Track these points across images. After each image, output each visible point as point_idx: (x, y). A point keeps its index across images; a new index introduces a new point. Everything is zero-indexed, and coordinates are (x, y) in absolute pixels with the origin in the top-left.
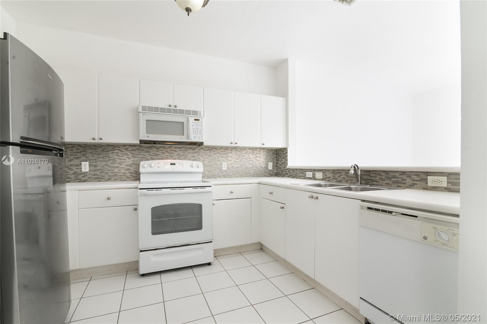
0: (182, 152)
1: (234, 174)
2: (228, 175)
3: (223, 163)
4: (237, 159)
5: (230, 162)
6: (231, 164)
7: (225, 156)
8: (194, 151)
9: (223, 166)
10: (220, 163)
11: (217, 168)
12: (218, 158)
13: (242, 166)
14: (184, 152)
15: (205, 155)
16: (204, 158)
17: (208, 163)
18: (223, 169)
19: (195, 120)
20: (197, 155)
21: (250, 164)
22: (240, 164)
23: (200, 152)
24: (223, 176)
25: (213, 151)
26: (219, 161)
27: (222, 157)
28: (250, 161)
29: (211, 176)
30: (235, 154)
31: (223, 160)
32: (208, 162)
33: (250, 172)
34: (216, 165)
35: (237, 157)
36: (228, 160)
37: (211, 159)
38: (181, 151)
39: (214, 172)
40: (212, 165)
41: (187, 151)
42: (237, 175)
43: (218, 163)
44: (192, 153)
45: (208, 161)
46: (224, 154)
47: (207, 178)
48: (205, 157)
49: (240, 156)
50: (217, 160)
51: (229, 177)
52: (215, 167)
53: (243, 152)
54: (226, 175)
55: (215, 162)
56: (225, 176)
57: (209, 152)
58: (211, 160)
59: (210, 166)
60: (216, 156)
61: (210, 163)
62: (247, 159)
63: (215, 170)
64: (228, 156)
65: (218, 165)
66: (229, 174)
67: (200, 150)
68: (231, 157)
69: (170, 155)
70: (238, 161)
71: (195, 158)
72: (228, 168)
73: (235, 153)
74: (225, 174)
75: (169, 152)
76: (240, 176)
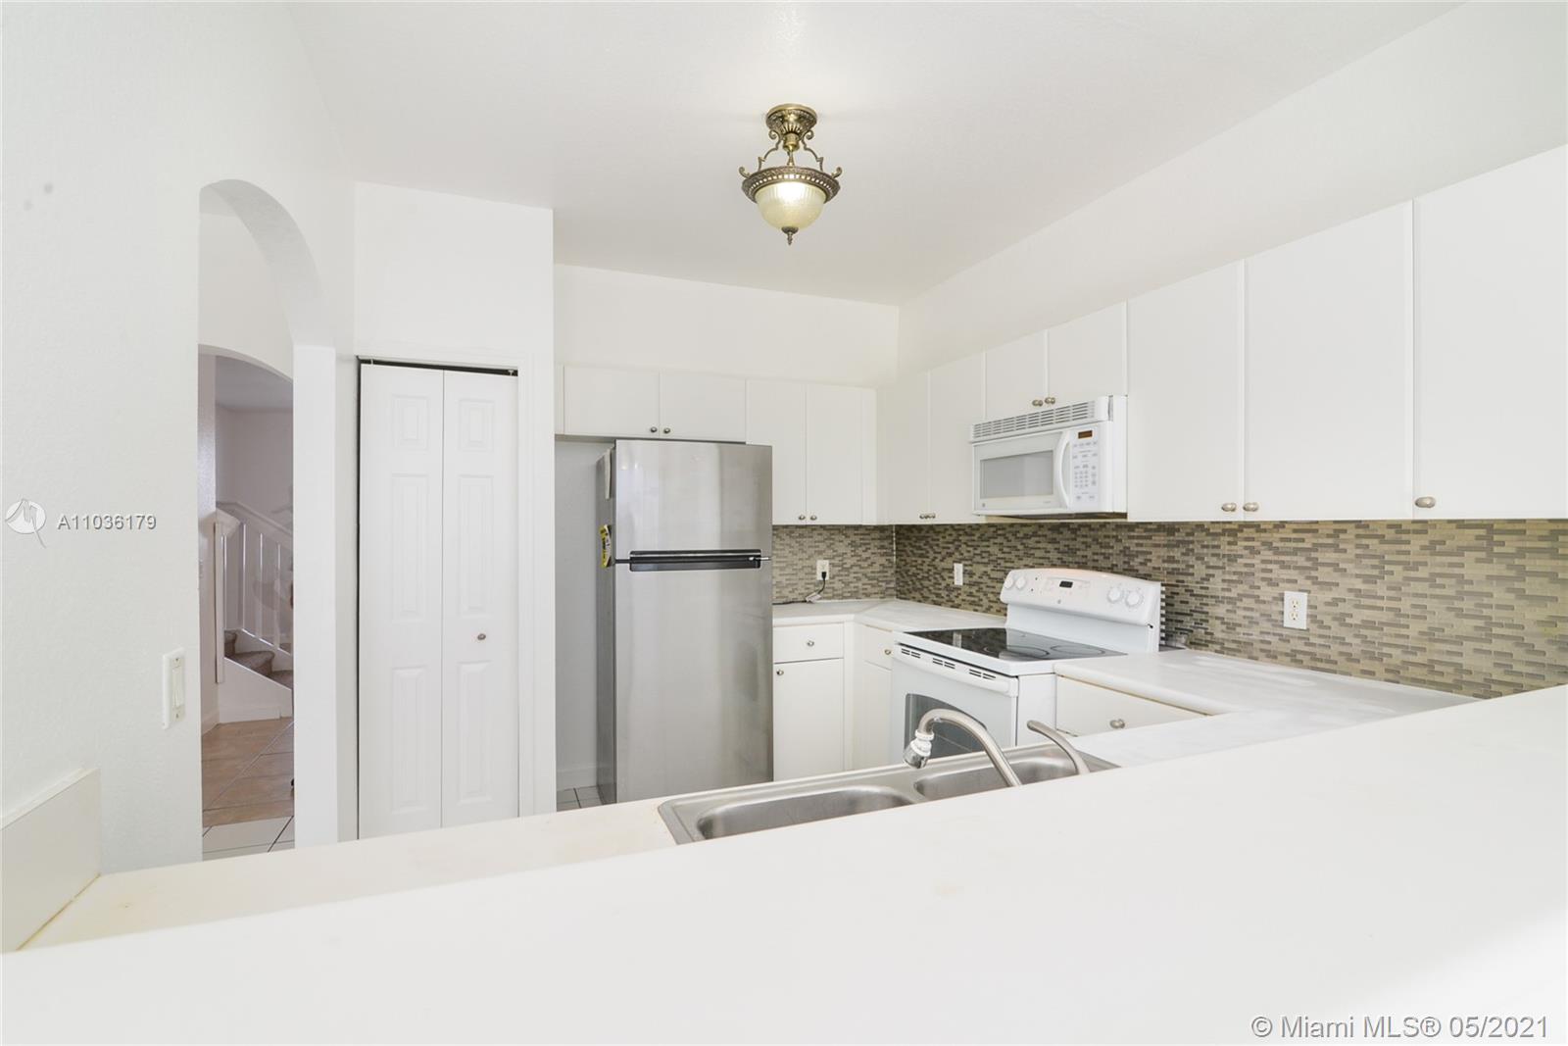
0: (1136, 541)
1: (1349, 657)
2: (1314, 657)
3: (1289, 595)
4: (1369, 579)
5: (1329, 596)
6: (1335, 602)
7: (1301, 560)
8: (1172, 538)
9: (1287, 609)
10: (1275, 592)
11: (1262, 615)
12: (1264, 570)
13: (1403, 621)
14: (1141, 541)
15: (1213, 555)
16: (1208, 567)
17: (1223, 589)
18: (1286, 624)
19: (1082, 435)
20: (1183, 554)
21: (1460, 613)
22: (1390, 609)
23: (1192, 542)
24: (1287, 654)
25: (1247, 539)
26: (1271, 583)
27: (1283, 565)
28: (1460, 596)
29: (1234, 646)
30: (1359, 551)
31: (1289, 581)
32: (1225, 586)
33: (1456, 659)
34: (1257, 599)
35: (1374, 567)
36: (1314, 580)
37: (1235, 573)
38: (1133, 537)
39: (1246, 631)
40: (1240, 597)
41: (1150, 538)
42: (1366, 665)
43: (1266, 592)
44: (1165, 546)
45: (1224, 581)
46: (1295, 552)
47: (1216, 651)
48: (1213, 561)
49: (1390, 563)
50: (1263, 579)
51: (1319, 665)
52: (1252, 609)
53: (1408, 542)
54: (1305, 653)
55: (1252, 587)
56: (1299, 657)
57: (1229, 543)
58: (1235, 578)
59: (1231, 601)
60: (1256, 561)
61: (1229, 590)
62: (1439, 581)
63: (1253, 622)
64: (1316, 564)
65: (1264, 602)
66: (1317, 650)
67: (1192, 534)
68: (1335, 566)
69: (1103, 551)
70: (1380, 589)
71: (1175, 566)
72: (1312, 618)
73: (1358, 546)
74: (1300, 646)
75: (1101, 543)
76: (1390, 676)
